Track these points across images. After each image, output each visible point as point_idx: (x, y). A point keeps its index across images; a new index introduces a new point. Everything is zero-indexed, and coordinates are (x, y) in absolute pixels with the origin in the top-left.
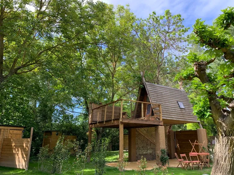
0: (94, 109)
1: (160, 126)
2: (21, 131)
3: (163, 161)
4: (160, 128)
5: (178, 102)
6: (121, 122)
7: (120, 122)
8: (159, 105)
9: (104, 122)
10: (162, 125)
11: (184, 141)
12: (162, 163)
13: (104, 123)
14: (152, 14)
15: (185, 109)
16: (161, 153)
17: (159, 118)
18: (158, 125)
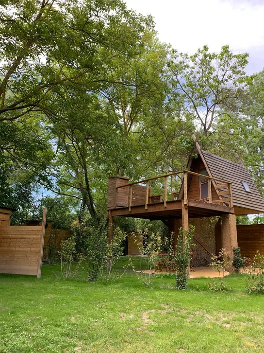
0: (119, 187)
1: (231, 215)
2: (9, 216)
3: (237, 265)
4: (231, 217)
5: (242, 183)
6: (186, 205)
7: (183, 205)
8: (229, 184)
9: (146, 206)
10: (232, 214)
11: (242, 240)
12: (236, 267)
13: (146, 208)
14: (202, 49)
15: (250, 193)
16: (233, 253)
17: (228, 203)
18: (228, 213)
